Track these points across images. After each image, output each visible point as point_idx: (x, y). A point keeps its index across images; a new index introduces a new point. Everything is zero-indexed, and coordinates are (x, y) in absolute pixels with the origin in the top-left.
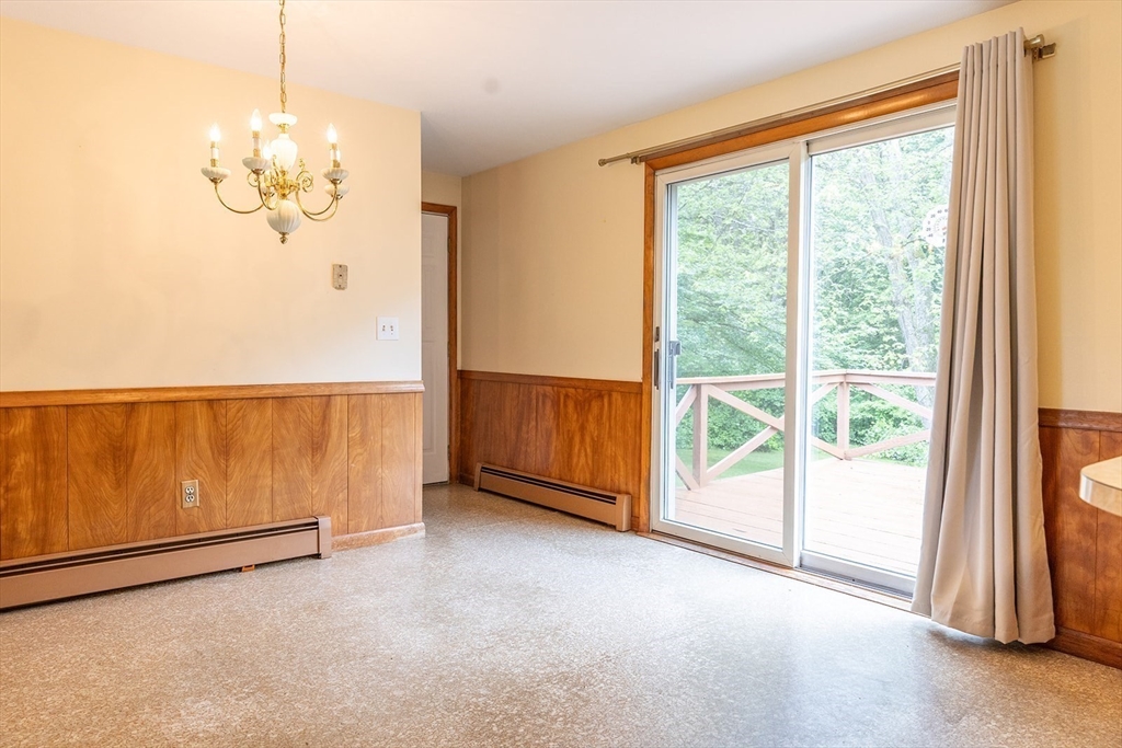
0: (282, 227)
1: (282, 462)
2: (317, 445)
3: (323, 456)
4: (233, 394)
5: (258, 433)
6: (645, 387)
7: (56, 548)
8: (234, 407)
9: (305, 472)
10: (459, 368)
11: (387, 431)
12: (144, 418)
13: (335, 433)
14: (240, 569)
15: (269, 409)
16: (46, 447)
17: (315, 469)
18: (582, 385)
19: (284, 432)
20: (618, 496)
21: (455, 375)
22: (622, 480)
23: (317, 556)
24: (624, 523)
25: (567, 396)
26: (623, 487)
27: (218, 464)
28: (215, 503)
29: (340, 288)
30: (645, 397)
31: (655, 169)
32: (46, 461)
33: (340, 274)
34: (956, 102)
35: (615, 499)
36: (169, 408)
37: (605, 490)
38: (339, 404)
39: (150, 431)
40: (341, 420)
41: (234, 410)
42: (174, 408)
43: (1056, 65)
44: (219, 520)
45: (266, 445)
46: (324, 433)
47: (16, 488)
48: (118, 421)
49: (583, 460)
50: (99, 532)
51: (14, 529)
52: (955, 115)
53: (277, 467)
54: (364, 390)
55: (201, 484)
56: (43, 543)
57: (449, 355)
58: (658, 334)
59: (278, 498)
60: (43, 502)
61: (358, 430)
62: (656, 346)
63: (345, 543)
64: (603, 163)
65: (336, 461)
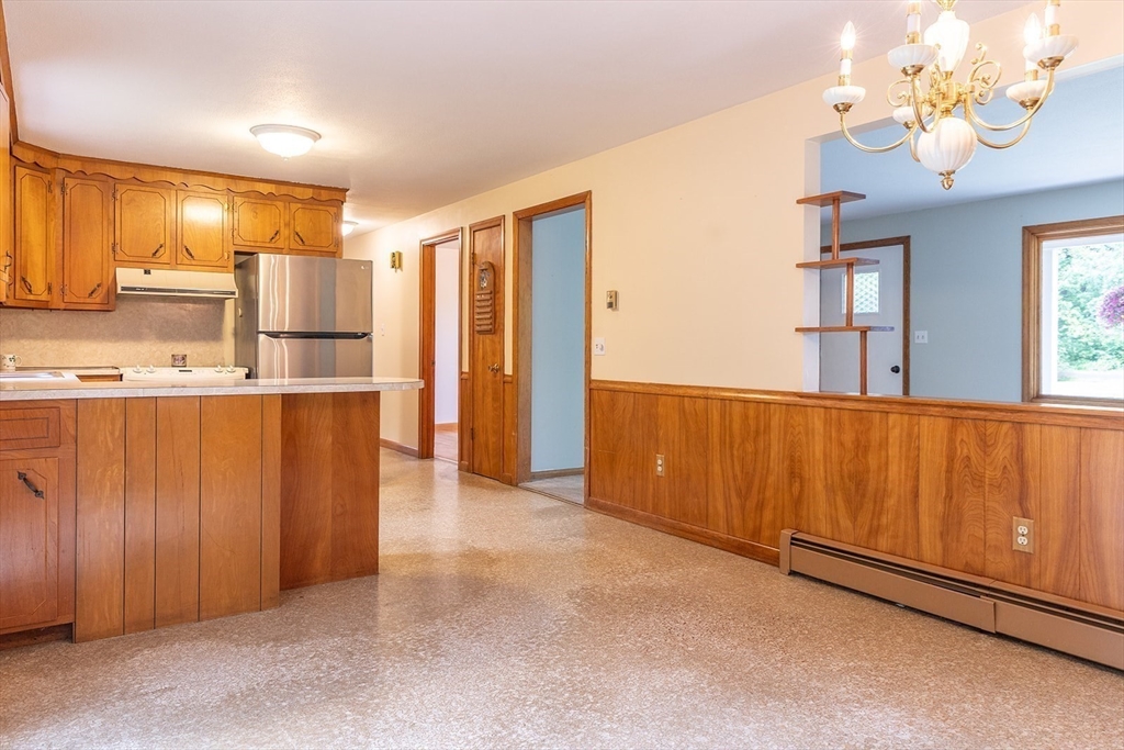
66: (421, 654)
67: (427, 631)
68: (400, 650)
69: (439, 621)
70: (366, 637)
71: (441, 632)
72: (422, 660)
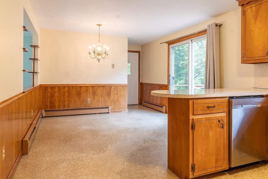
0: (99, 60)
1: (103, 97)
2: (109, 94)
3: (110, 96)
4: (96, 85)
5: (100, 92)
6: (168, 86)
7: (70, 107)
8: (96, 87)
9: (107, 99)
10: (141, 82)
11: (121, 92)
12: (83, 89)
13: (112, 92)
14: (96, 114)
15: (101, 88)
16: (69, 92)
17: (109, 98)
18: (159, 85)
19: (104, 92)
20: (163, 106)
21: (140, 83)
22: (165, 103)
23: (108, 113)
24: (164, 111)
25: (157, 87)
26: (165, 105)
27: (93, 96)
28: (93, 103)
29: (113, 68)
30: (168, 88)
31: (169, 45)
32: (69, 95)
33: (113, 66)
34: (206, 35)
35: (163, 107)
36: (86, 87)
37: (162, 105)
38: (113, 88)
39: (83, 91)
40: (113, 90)
41: (96, 88)
42: (87, 87)
43: (222, 28)
44: (93, 105)
45: (100, 94)
46: (110, 92)
47: (65, 98)
48: (79, 89)
49: (159, 100)
50: (76, 106)
51: (65, 104)
52: (206, 37)
53: (102, 98)
54: (117, 85)
55: (91, 99)
56: (69, 107)
57: (139, 80)
58: (170, 76)
59: (102, 103)
60: (69, 100)
61: (116, 92)
62: (169, 77)
63: (113, 111)
64: (161, 43)
65: (112, 97)
66: (147, 140)
67: (147, 144)
68: (152, 141)
69: (144, 146)
70: (160, 144)
71: (144, 144)
72: (147, 138)
